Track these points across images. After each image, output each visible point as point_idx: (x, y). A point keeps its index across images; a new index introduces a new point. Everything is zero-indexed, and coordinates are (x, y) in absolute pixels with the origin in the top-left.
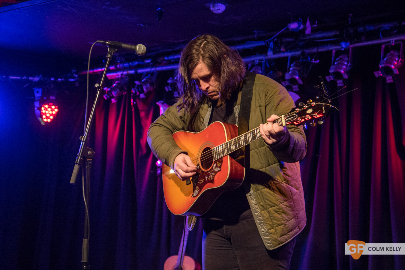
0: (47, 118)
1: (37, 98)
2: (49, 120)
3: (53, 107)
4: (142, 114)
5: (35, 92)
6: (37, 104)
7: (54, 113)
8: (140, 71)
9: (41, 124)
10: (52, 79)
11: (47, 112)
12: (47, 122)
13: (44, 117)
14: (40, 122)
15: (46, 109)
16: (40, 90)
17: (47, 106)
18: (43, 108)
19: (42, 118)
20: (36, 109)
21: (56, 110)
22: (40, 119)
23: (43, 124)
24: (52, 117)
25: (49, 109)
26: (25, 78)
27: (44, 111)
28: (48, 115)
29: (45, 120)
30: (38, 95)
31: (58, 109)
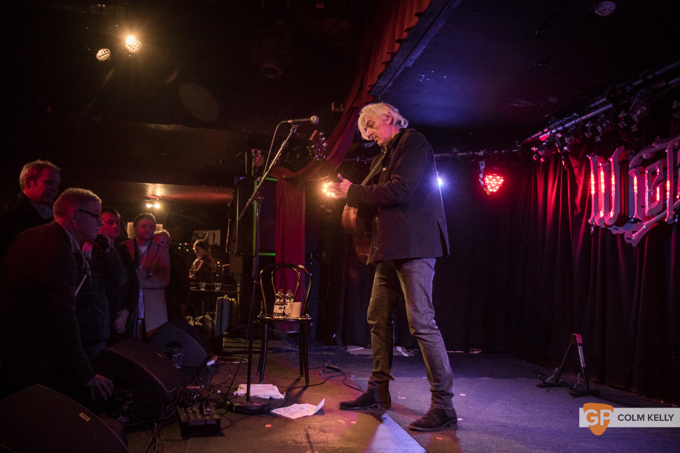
0: (492, 187)
1: (482, 170)
2: (495, 190)
3: (498, 177)
4: (576, 171)
5: (480, 165)
6: (481, 176)
7: (499, 183)
8: (567, 125)
9: (486, 193)
10: (496, 152)
11: (492, 182)
12: (492, 193)
13: (489, 187)
14: (485, 192)
15: (490, 180)
16: (484, 163)
17: (491, 177)
18: (486, 179)
19: (487, 189)
20: (480, 180)
21: (502, 180)
22: (485, 189)
23: (488, 194)
24: (497, 188)
25: (494, 180)
26: (471, 153)
27: (488, 182)
28: (493, 185)
29: (491, 190)
30: (482, 167)
31: (504, 179)
